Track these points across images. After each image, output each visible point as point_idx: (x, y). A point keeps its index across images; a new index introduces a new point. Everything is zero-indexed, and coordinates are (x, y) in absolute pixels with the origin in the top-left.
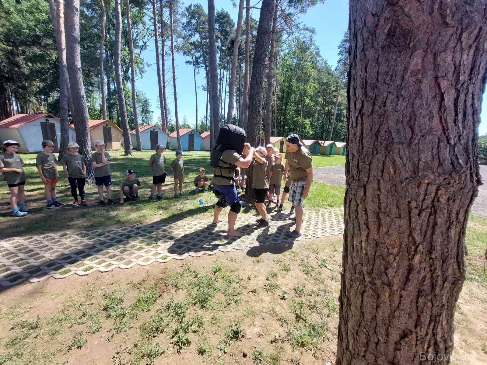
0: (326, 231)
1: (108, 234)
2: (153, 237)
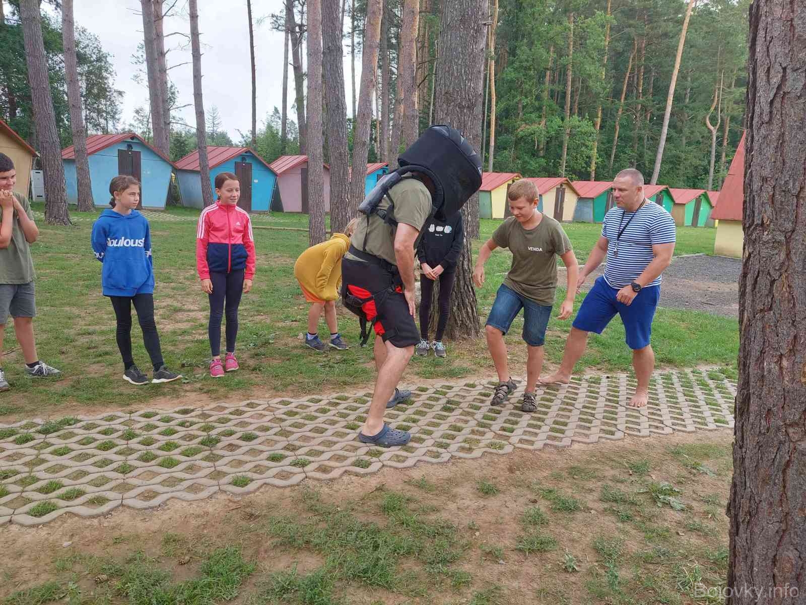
0: (662, 422)
1: (68, 429)
2: (197, 437)
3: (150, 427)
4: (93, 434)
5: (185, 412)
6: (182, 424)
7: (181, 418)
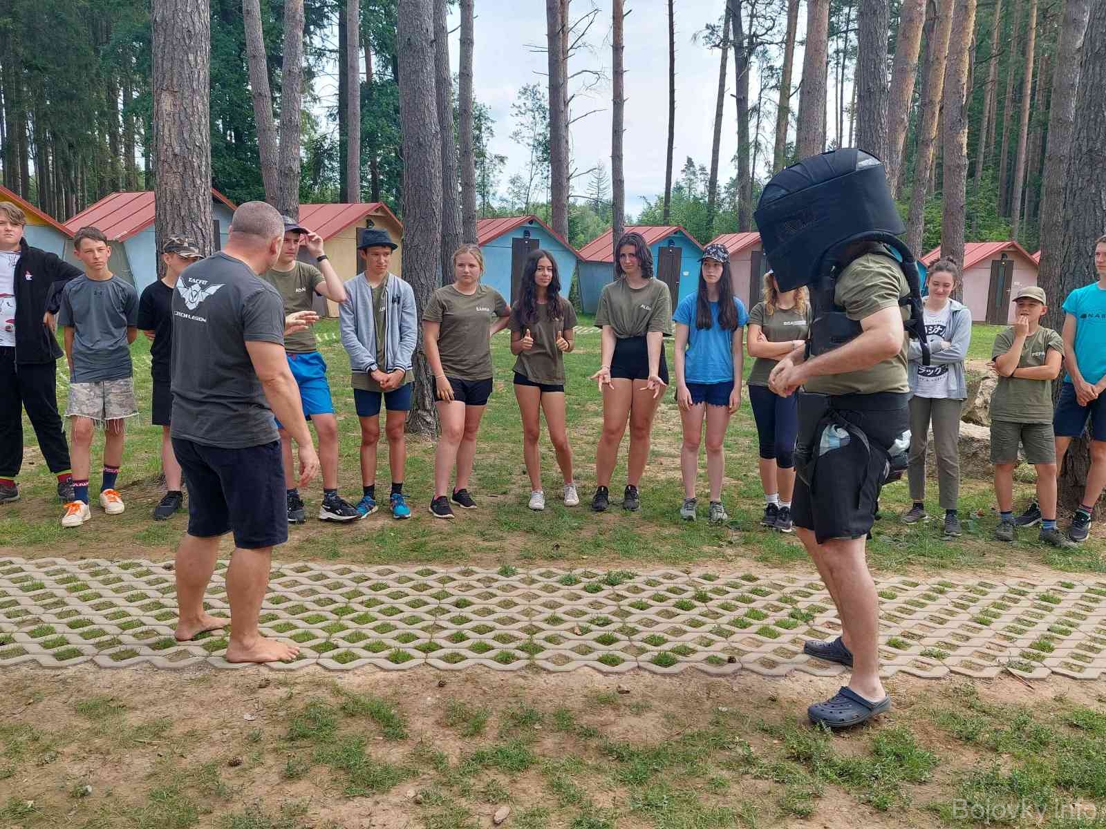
1: (630, 583)
2: (782, 609)
3: (718, 591)
4: (661, 590)
5: (750, 579)
6: (754, 592)
7: (749, 585)
